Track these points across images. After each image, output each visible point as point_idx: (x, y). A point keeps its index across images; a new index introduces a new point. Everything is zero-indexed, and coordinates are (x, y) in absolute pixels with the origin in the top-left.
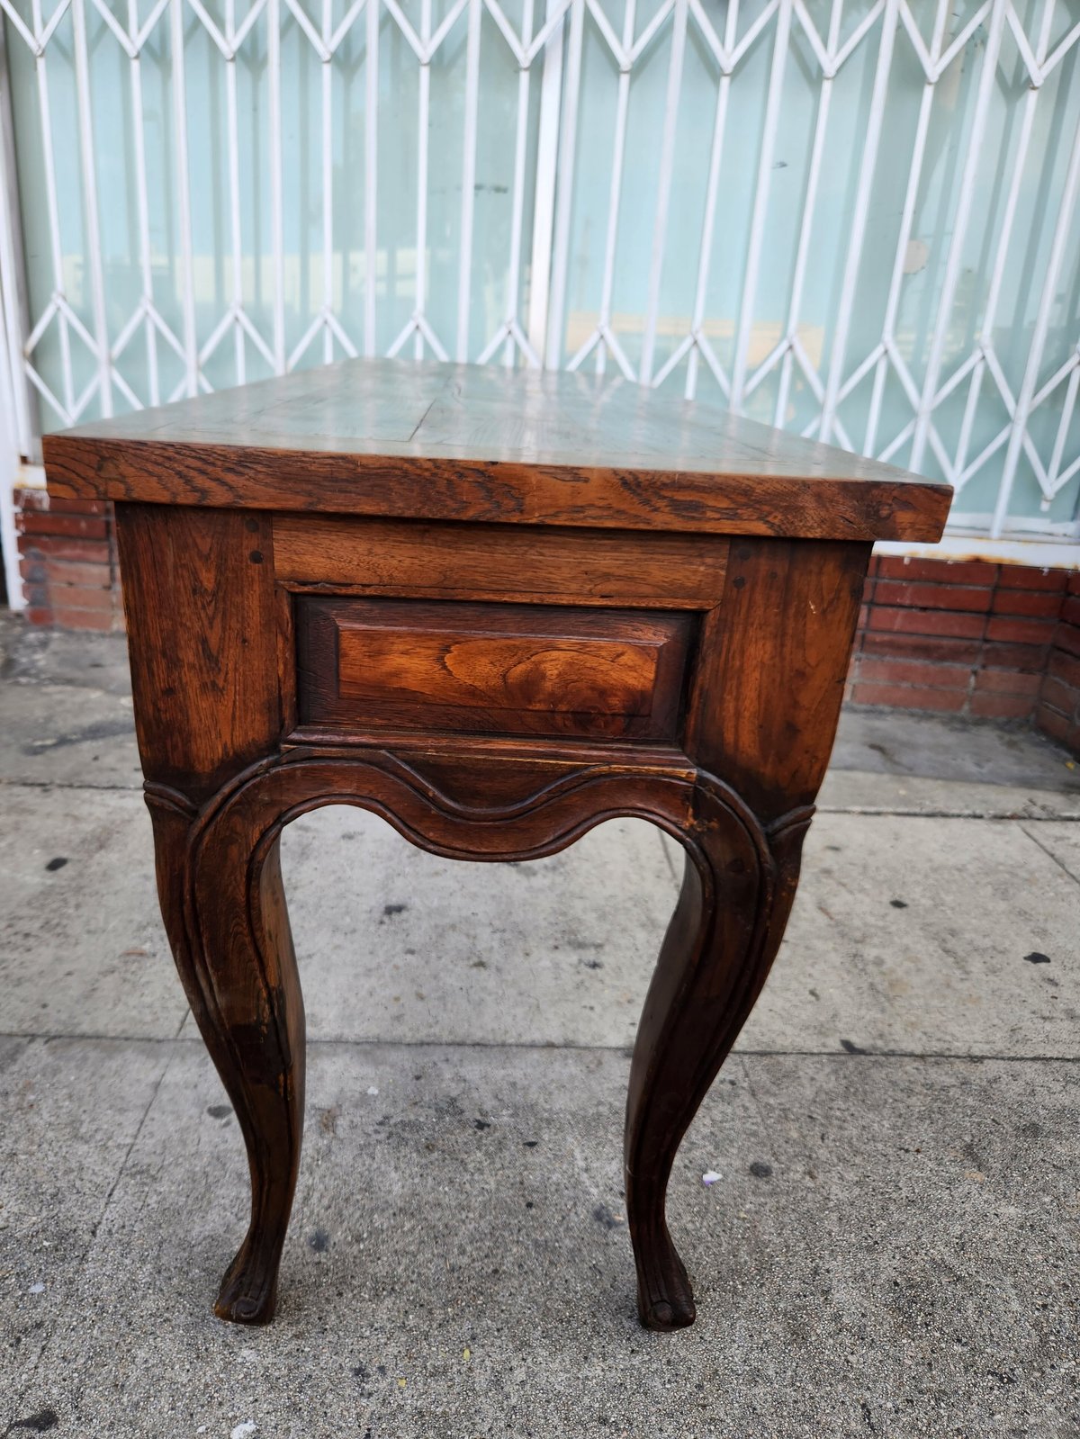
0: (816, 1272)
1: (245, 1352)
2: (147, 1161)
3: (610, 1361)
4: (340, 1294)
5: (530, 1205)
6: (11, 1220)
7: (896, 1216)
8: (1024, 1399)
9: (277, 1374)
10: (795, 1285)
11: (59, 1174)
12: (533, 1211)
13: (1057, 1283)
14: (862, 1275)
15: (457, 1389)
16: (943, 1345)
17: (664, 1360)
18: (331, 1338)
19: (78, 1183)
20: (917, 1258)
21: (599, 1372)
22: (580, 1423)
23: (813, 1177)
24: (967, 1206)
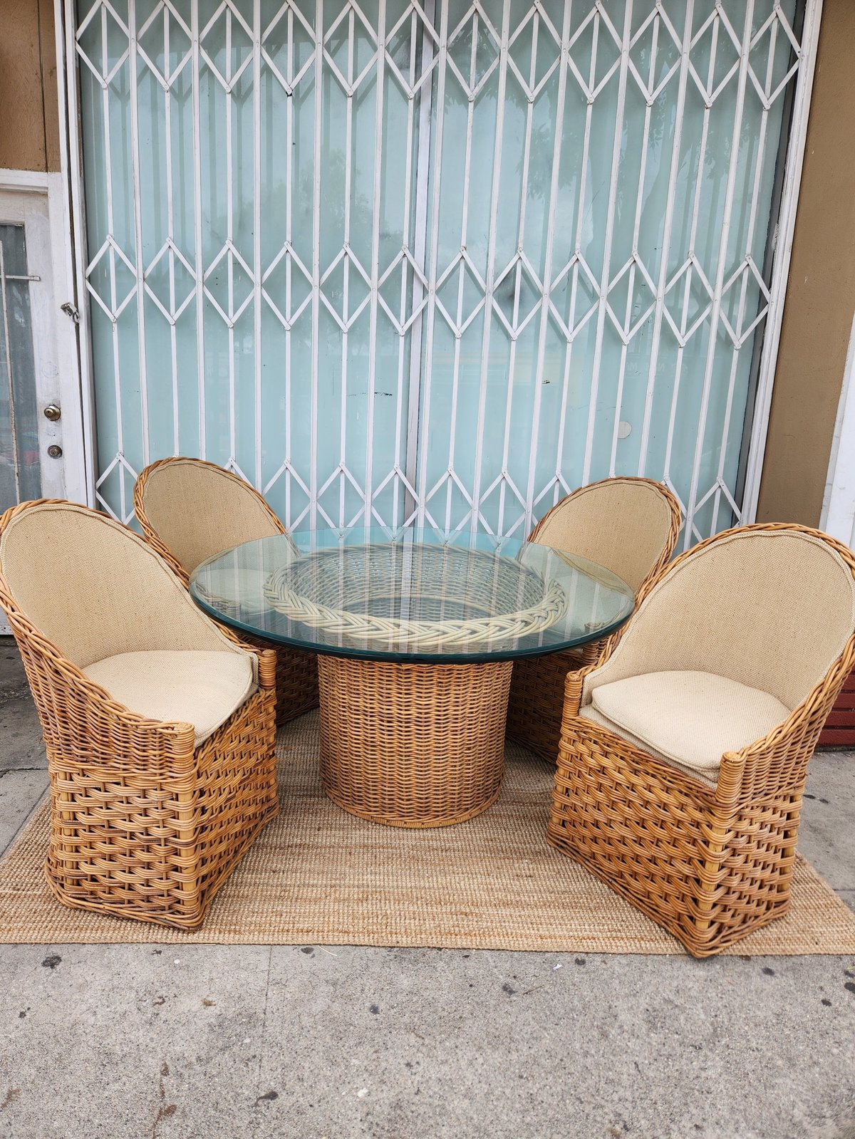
0: (610, 1008)
1: (354, 1061)
2: (279, 978)
3: (520, 1052)
4: (390, 1032)
5: (471, 986)
6: (223, 1010)
7: (646, 979)
8: (706, 1056)
9: (371, 1068)
10: (601, 1014)
11: (238, 987)
12: (473, 989)
13: (722, 1005)
14: (632, 1007)
15: (453, 1069)
16: (670, 1035)
17: (545, 1050)
18: (392, 1051)
19: (249, 991)
20: (658, 998)
21: (516, 1057)
22: (511, 1078)
23: (605, 963)
24: (680, 972)
